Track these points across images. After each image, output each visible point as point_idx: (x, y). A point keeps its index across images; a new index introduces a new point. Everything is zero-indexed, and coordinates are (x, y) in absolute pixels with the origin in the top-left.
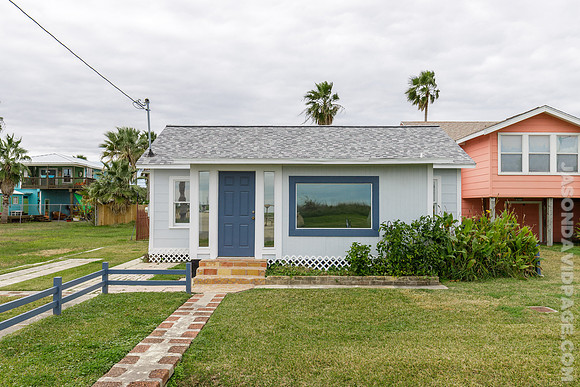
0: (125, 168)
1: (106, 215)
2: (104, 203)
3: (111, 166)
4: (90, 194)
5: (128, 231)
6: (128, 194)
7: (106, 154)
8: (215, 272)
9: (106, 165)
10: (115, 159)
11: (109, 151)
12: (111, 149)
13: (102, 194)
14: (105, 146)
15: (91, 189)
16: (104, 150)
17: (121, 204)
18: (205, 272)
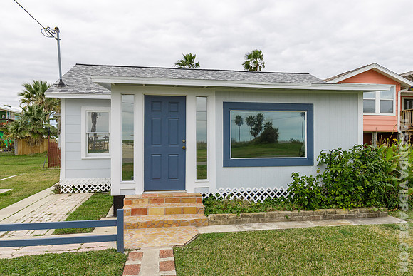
0: (39, 112)
1: (23, 147)
2: (23, 138)
3: (27, 110)
4: (10, 130)
5: (41, 159)
6: (42, 131)
7: (24, 101)
8: (145, 212)
9: (24, 109)
10: (31, 104)
11: (27, 99)
12: (28, 96)
13: (20, 131)
14: (23, 95)
15: (11, 127)
16: (22, 97)
17: (36, 138)
18: (134, 212)
